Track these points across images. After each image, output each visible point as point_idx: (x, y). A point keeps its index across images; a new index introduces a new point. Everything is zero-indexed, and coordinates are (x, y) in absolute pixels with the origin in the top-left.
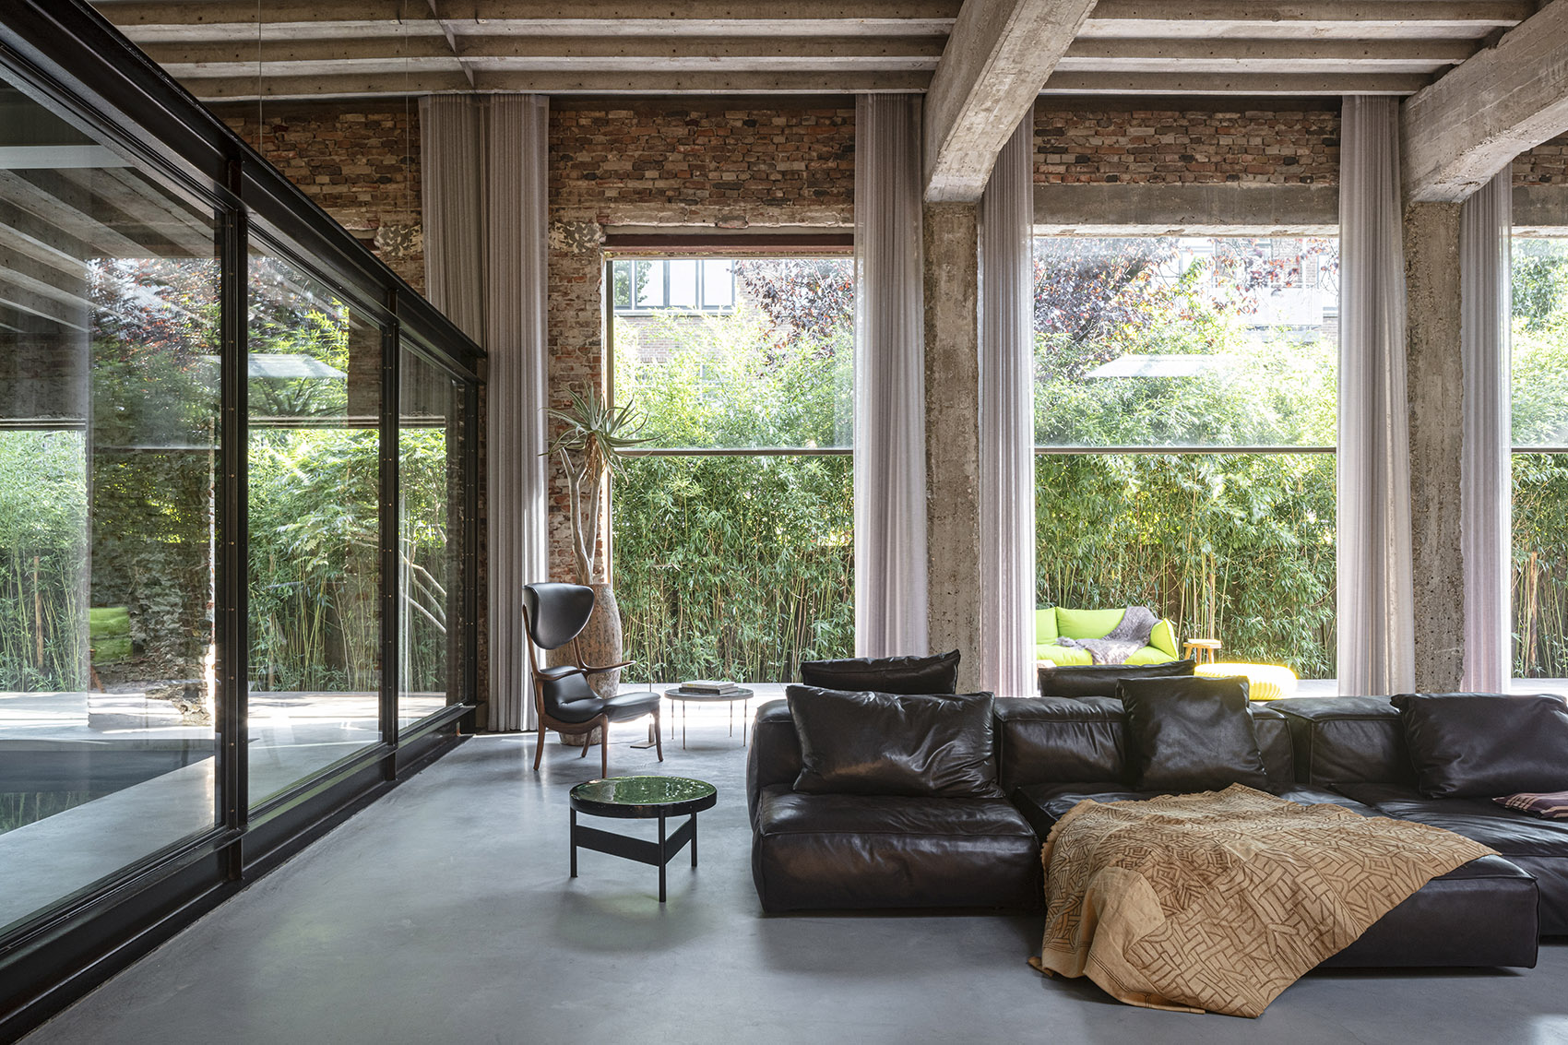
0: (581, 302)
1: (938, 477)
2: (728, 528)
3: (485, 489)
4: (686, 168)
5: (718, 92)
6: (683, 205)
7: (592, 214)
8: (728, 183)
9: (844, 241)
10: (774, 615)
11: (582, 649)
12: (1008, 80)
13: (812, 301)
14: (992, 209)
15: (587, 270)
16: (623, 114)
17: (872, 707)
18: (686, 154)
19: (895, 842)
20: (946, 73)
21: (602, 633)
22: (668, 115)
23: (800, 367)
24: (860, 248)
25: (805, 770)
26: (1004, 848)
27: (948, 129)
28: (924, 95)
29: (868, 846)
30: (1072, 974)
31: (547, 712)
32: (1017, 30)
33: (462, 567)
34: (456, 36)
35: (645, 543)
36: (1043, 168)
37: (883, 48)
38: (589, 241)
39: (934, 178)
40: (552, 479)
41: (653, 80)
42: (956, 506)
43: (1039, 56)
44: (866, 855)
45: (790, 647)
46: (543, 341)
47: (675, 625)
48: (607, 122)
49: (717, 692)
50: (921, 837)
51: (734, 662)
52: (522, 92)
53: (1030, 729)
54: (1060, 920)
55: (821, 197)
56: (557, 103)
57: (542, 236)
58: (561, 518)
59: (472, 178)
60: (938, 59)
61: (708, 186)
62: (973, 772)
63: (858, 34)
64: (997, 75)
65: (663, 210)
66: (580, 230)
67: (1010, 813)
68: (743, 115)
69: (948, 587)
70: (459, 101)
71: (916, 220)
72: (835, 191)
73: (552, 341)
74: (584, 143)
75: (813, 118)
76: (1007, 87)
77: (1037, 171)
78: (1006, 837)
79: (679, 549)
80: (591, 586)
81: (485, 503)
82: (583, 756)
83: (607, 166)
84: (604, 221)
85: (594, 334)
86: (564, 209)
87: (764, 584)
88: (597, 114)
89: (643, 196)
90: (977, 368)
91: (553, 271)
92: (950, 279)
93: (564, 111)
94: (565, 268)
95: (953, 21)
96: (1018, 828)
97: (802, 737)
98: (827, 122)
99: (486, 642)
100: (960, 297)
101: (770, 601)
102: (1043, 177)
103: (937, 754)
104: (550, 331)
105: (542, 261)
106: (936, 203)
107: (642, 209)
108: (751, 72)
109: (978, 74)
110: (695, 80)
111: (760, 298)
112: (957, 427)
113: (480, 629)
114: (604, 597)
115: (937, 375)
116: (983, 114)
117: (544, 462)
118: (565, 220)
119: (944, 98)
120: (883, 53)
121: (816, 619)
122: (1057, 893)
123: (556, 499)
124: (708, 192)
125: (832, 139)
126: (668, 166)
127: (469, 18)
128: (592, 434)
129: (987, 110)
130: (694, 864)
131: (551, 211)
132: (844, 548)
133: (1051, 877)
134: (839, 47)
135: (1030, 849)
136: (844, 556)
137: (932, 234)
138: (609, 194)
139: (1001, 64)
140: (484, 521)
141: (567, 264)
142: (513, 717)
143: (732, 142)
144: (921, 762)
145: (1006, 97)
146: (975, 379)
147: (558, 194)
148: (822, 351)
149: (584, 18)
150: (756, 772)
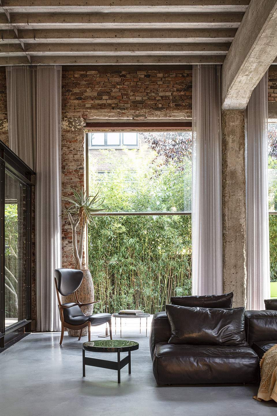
0: (75, 151)
1: (228, 224)
2: (137, 246)
3: (35, 230)
4: (120, 95)
5: (134, 64)
6: (119, 110)
7: (80, 114)
8: (138, 101)
9: (188, 125)
10: (158, 285)
11: (78, 296)
12: (255, 65)
13: (174, 145)
14: (251, 113)
15: (78, 138)
16: (93, 72)
17: (198, 313)
18: (120, 89)
19: (206, 359)
20: (230, 58)
21: (86, 290)
22: (112, 73)
23: (169, 176)
24: (194, 128)
25: (173, 336)
26: (246, 362)
27: (231, 82)
28: (222, 65)
29: (196, 361)
30: (267, 399)
31: (65, 321)
32: (257, 48)
33: (24, 263)
34: (24, 44)
35: (100, 253)
36: (273, 95)
37: (204, 47)
38: (79, 125)
39: (226, 100)
40: (63, 226)
41: (106, 59)
42: (236, 237)
43: (267, 57)
44: (195, 364)
45: (165, 299)
46: (59, 167)
47: (113, 289)
48: (86, 76)
49: (135, 314)
50: (216, 357)
51: (140, 305)
52: (51, 64)
53: (259, 321)
54: (265, 383)
55: (178, 107)
56: (65, 69)
57: (59, 123)
58: (67, 242)
59: (29, 100)
60: (227, 52)
61: (129, 102)
62: (236, 336)
63: (193, 42)
64: (250, 63)
65: (110, 112)
66: (75, 121)
67: (249, 350)
68: (145, 73)
69: (233, 271)
70: (24, 68)
71: (219, 117)
72: (184, 104)
73: (63, 168)
74: (77, 85)
75: (175, 74)
76: (254, 67)
77: (270, 96)
78: (247, 357)
79: (115, 255)
80: (81, 270)
81: (35, 236)
82: (79, 340)
83: (86, 94)
84: (85, 117)
85: (81, 164)
86: (68, 112)
87: (153, 271)
88: (82, 73)
89: (102, 107)
90: (245, 179)
91: (63, 138)
92: (233, 141)
93: (68, 71)
94: (68, 137)
95: (233, 38)
96: (252, 354)
97: (171, 324)
98: (181, 75)
99: (35, 294)
100: (238, 149)
101: (156, 279)
102: (273, 98)
103: (223, 330)
104: (62, 163)
105: (59, 134)
106: (227, 110)
107: (101, 112)
108: (148, 56)
109: (242, 62)
110: (124, 59)
111: (151, 144)
112: (236, 204)
113: (32, 289)
114: (87, 275)
115: (228, 182)
116: (245, 77)
117: (60, 218)
118: (68, 117)
119: (229, 69)
120: (204, 50)
121: (177, 286)
122: (264, 375)
123: (64, 234)
124: (129, 105)
125: (183, 83)
126: (113, 94)
127: (31, 38)
128: (82, 207)
129: (246, 75)
130: (130, 373)
131: (63, 113)
132: (189, 255)
133: (263, 370)
134: (185, 47)
135: (256, 361)
136: (189, 259)
137: (225, 123)
138: (87, 106)
139: (251, 59)
140: (34, 244)
141: (69, 135)
142: (47, 325)
143: (140, 84)
144: (217, 332)
145: (254, 71)
146: (244, 183)
147: (65, 106)
148: (179, 169)
149: (79, 38)
150: (153, 338)
